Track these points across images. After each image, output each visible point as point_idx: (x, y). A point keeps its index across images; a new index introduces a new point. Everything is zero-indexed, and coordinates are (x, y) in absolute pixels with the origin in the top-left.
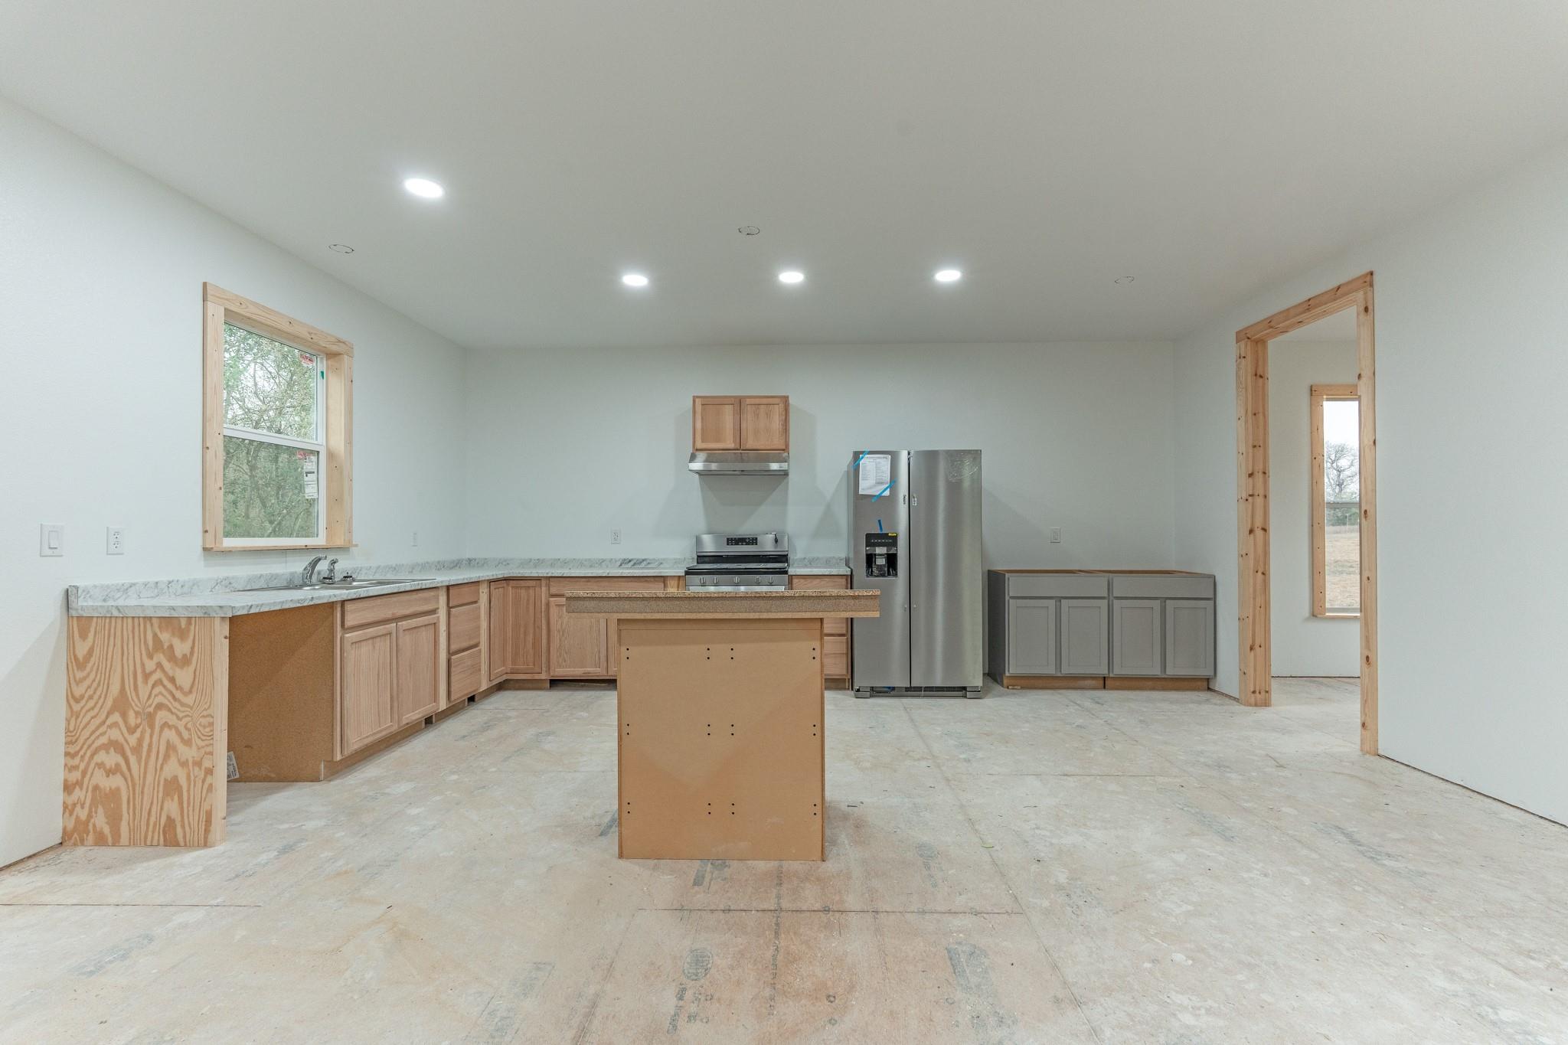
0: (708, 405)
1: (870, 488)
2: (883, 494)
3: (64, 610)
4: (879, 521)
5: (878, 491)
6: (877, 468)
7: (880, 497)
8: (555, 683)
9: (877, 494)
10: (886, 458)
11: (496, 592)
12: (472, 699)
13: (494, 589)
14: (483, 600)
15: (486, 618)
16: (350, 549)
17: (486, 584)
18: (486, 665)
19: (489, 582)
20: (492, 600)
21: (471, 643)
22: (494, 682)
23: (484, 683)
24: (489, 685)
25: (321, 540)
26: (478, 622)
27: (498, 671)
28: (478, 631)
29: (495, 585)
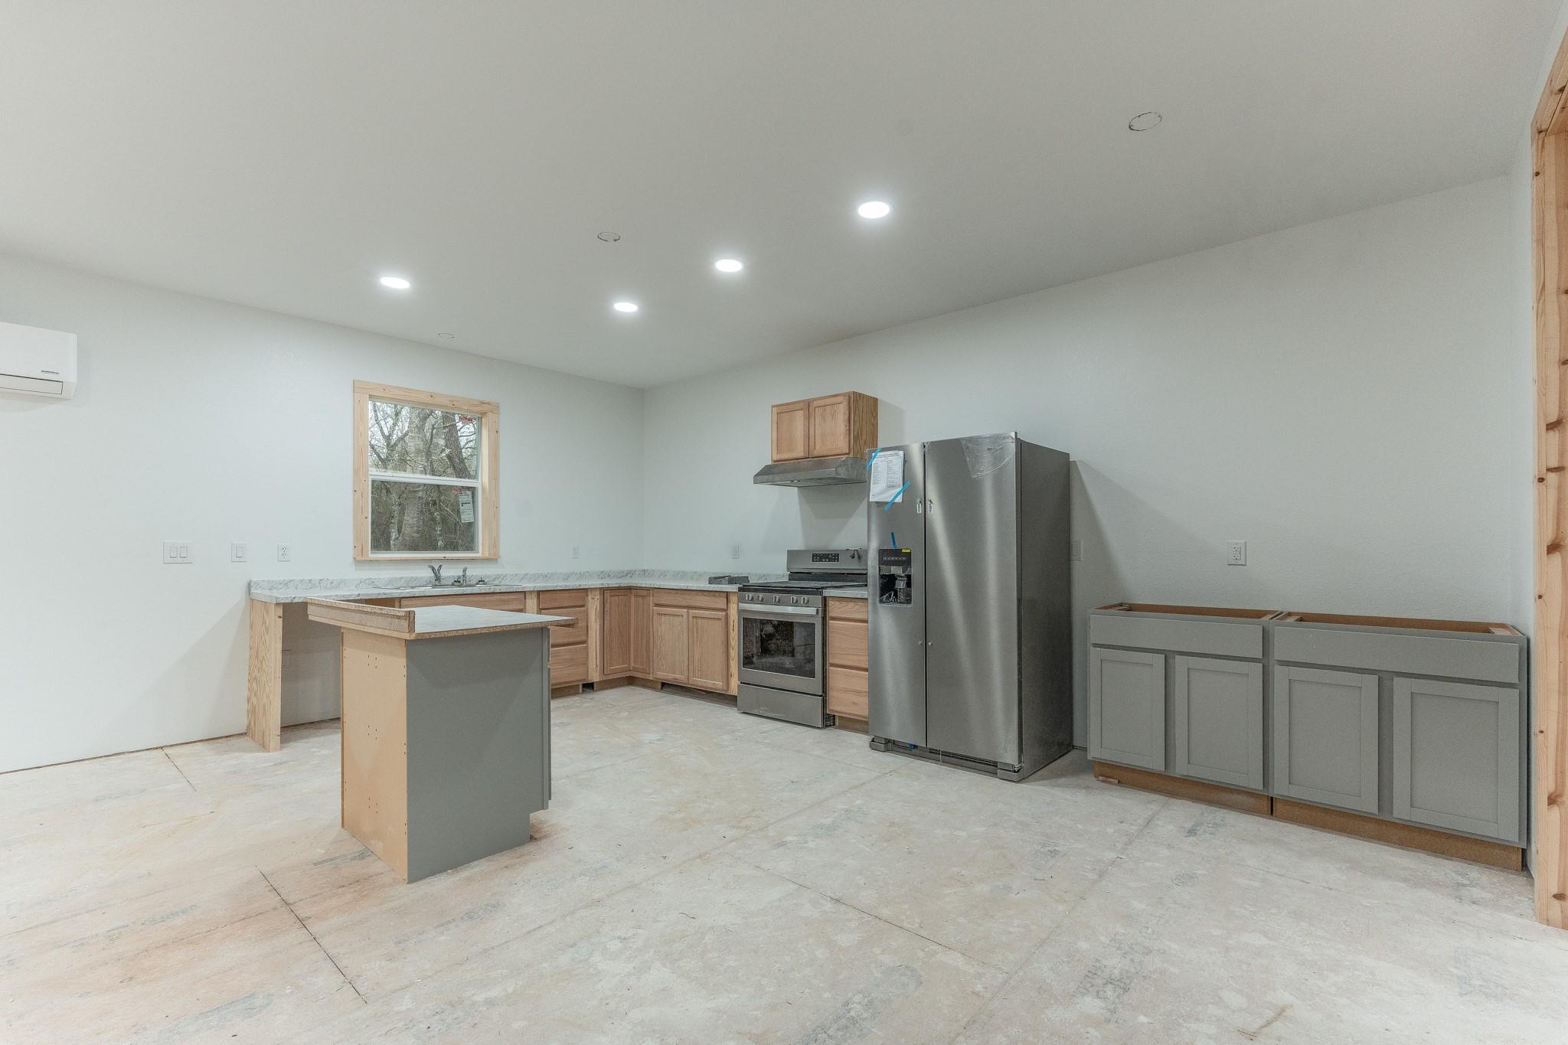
0: (783, 411)
1: (881, 493)
2: (896, 501)
3: (248, 594)
4: (892, 534)
5: (890, 496)
6: (889, 469)
7: (893, 504)
8: (665, 686)
9: (889, 500)
10: (897, 454)
11: (613, 599)
12: (589, 686)
13: (611, 596)
14: (594, 604)
15: (598, 620)
16: (497, 559)
17: (598, 592)
18: (598, 661)
19: (603, 590)
20: (607, 606)
21: (571, 640)
22: (610, 677)
23: (592, 675)
24: (604, 678)
25: (478, 553)
26: (584, 624)
27: (616, 668)
28: (584, 632)
29: (613, 593)
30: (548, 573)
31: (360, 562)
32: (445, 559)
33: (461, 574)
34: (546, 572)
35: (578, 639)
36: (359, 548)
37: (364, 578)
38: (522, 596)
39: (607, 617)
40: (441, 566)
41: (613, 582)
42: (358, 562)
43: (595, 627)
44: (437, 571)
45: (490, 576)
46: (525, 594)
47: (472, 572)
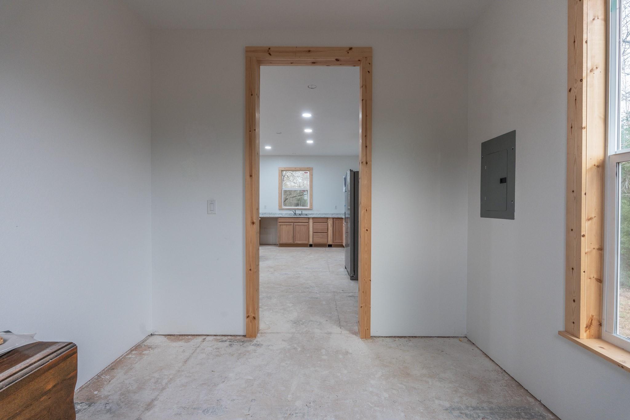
11: (337, 221)
12: (330, 246)
13: (335, 220)
14: (330, 222)
15: (332, 227)
16: (312, 209)
17: (331, 219)
18: (331, 238)
19: (333, 218)
20: (334, 223)
21: (323, 232)
22: (336, 244)
23: (330, 242)
24: (334, 244)
25: (308, 207)
26: (327, 227)
27: (337, 241)
28: (327, 230)
29: (337, 219)
31: (281, 209)
32: (298, 209)
33: (301, 212)
34: (326, 213)
35: (325, 232)
36: (280, 206)
37: (280, 212)
38: (308, 218)
39: (334, 226)
40: (295, 211)
41: (336, 216)
42: (279, 209)
43: (330, 229)
44: (294, 212)
45: (309, 214)
46: (309, 218)
47: (304, 212)
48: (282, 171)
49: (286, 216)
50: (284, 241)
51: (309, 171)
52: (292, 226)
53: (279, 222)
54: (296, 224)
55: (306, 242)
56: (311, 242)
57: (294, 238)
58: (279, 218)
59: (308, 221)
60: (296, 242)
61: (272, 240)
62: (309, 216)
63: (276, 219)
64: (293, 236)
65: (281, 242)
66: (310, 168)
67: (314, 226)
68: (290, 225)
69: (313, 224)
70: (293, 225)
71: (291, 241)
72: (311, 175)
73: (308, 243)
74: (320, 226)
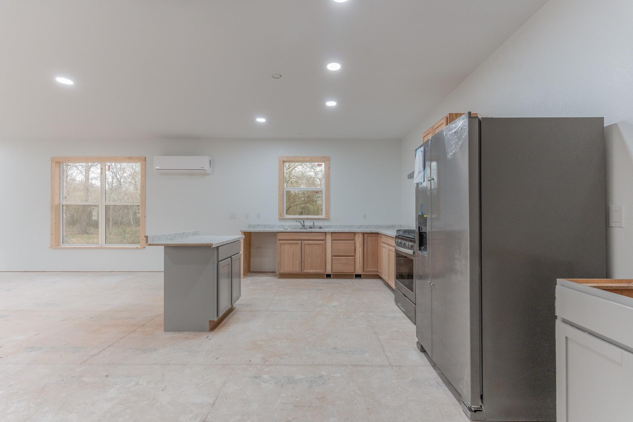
11: (369, 238)
12: (358, 276)
13: (367, 236)
14: (359, 240)
15: (361, 247)
16: (329, 219)
17: (361, 234)
18: (361, 265)
19: (364, 234)
20: (365, 241)
21: (347, 254)
22: (367, 273)
23: (359, 271)
24: (365, 273)
25: (323, 216)
26: (353, 248)
27: (370, 269)
28: (354, 251)
29: (369, 235)
30: (351, 225)
31: (282, 219)
32: (308, 219)
33: (313, 224)
34: (350, 225)
35: (350, 255)
36: (281, 214)
37: (281, 224)
38: (324, 234)
39: (365, 246)
40: (304, 221)
41: (368, 230)
42: (280, 219)
43: (359, 250)
44: (303, 223)
45: (325, 226)
46: (326, 233)
47: (317, 223)
48: (284, 162)
49: (289, 230)
50: (287, 269)
51: (324, 162)
52: (298, 247)
53: (280, 240)
54: (305, 242)
55: (321, 271)
56: (329, 271)
57: (303, 264)
58: (279, 234)
59: (324, 239)
60: (305, 271)
61: (267, 267)
62: (326, 230)
63: (275, 234)
64: (300, 262)
65: (282, 271)
66: (325, 157)
67: (333, 245)
68: (297, 244)
69: (332, 242)
70: (300, 244)
71: (297, 270)
72: (328, 168)
73: (324, 272)
74: (343, 246)
